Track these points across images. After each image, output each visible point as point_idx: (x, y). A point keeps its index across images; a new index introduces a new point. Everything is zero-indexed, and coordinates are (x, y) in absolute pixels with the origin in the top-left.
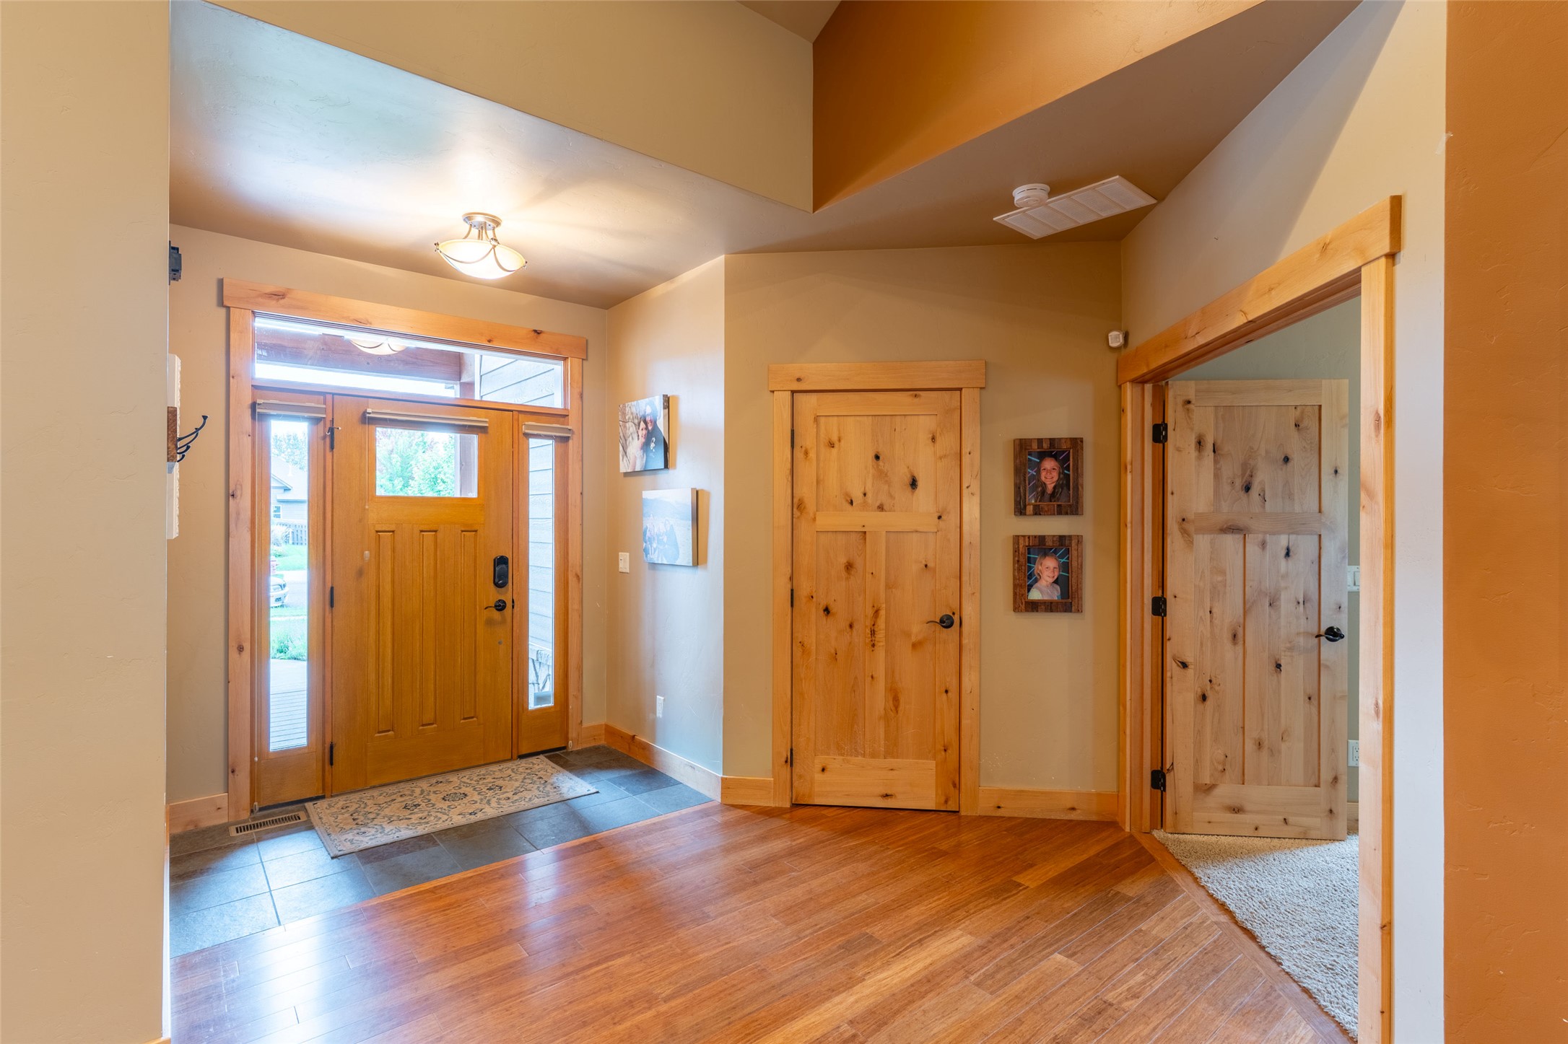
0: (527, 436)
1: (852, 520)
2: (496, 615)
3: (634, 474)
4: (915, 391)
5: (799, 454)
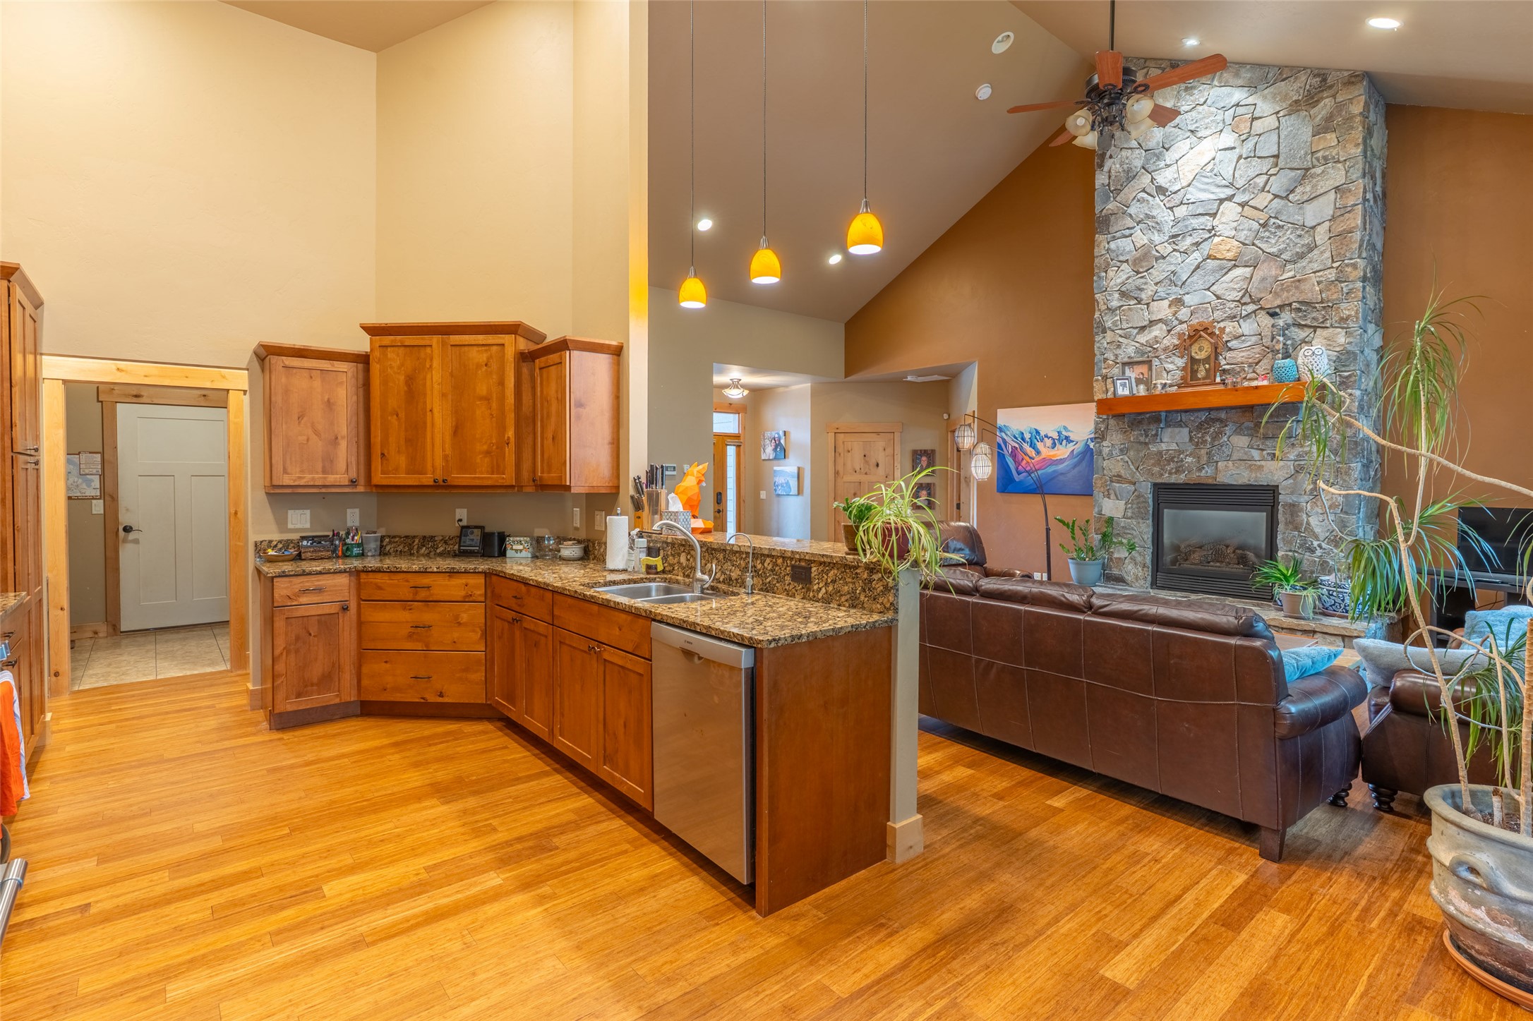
0: (727, 445)
1: (856, 478)
2: (718, 515)
3: (769, 460)
4: (878, 433)
5: (837, 455)
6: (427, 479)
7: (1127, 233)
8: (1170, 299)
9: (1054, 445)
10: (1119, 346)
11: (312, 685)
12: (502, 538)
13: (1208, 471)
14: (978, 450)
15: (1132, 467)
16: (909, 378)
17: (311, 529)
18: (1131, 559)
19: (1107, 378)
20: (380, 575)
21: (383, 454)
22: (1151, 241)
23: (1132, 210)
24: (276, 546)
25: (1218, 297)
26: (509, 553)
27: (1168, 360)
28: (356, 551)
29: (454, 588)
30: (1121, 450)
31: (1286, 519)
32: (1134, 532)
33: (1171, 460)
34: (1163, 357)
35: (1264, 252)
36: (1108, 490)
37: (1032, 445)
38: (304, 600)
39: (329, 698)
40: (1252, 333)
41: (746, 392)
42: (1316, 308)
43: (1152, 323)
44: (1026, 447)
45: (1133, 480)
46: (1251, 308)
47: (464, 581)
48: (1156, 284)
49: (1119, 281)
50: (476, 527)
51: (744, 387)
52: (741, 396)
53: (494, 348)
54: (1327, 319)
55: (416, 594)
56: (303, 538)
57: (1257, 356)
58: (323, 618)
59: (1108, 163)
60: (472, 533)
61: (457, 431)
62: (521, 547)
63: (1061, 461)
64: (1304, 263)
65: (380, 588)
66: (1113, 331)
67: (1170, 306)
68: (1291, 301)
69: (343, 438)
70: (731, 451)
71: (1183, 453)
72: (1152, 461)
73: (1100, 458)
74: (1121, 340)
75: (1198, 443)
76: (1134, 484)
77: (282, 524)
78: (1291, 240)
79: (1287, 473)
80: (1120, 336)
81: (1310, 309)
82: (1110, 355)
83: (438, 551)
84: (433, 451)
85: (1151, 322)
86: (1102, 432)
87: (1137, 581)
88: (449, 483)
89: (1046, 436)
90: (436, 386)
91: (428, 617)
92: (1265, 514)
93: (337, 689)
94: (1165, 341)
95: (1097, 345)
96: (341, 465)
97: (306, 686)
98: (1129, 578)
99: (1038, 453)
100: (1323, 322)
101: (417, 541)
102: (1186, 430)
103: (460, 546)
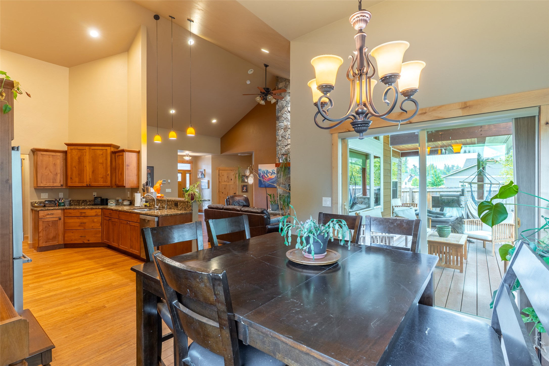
0: (186, 173)
1: (225, 183)
3: (200, 178)
4: (232, 170)
5: (219, 176)
6: (85, 184)
7: (283, 121)
9: (271, 174)
10: (281, 150)
11: (50, 239)
12: (107, 200)
14: (250, 176)
15: (284, 180)
16: (239, 155)
17: (48, 198)
19: (278, 158)
20: (70, 210)
21: (71, 178)
22: (287, 124)
23: (284, 116)
24: (37, 203)
26: (109, 204)
28: (62, 204)
29: (93, 212)
30: (282, 176)
38: (48, 217)
39: (55, 243)
41: (191, 158)
43: (288, 144)
44: (265, 175)
47: (95, 211)
48: (289, 135)
49: (281, 133)
50: (99, 197)
51: (190, 156)
52: (189, 159)
53: (104, 150)
55: (81, 214)
56: (46, 201)
58: (53, 222)
59: (279, 103)
60: (98, 199)
61: (93, 172)
62: (112, 202)
63: (273, 179)
65: (70, 213)
66: (280, 146)
69: (59, 173)
70: (188, 175)
73: (278, 178)
74: (282, 148)
76: (285, 185)
77: (39, 197)
82: (279, 152)
83: (88, 204)
84: (86, 177)
86: (278, 171)
88: (91, 185)
90: (87, 160)
91: (85, 220)
93: (57, 240)
95: (277, 149)
96: (58, 181)
97: (48, 240)
99: (268, 176)
101: (81, 201)
103: (94, 202)
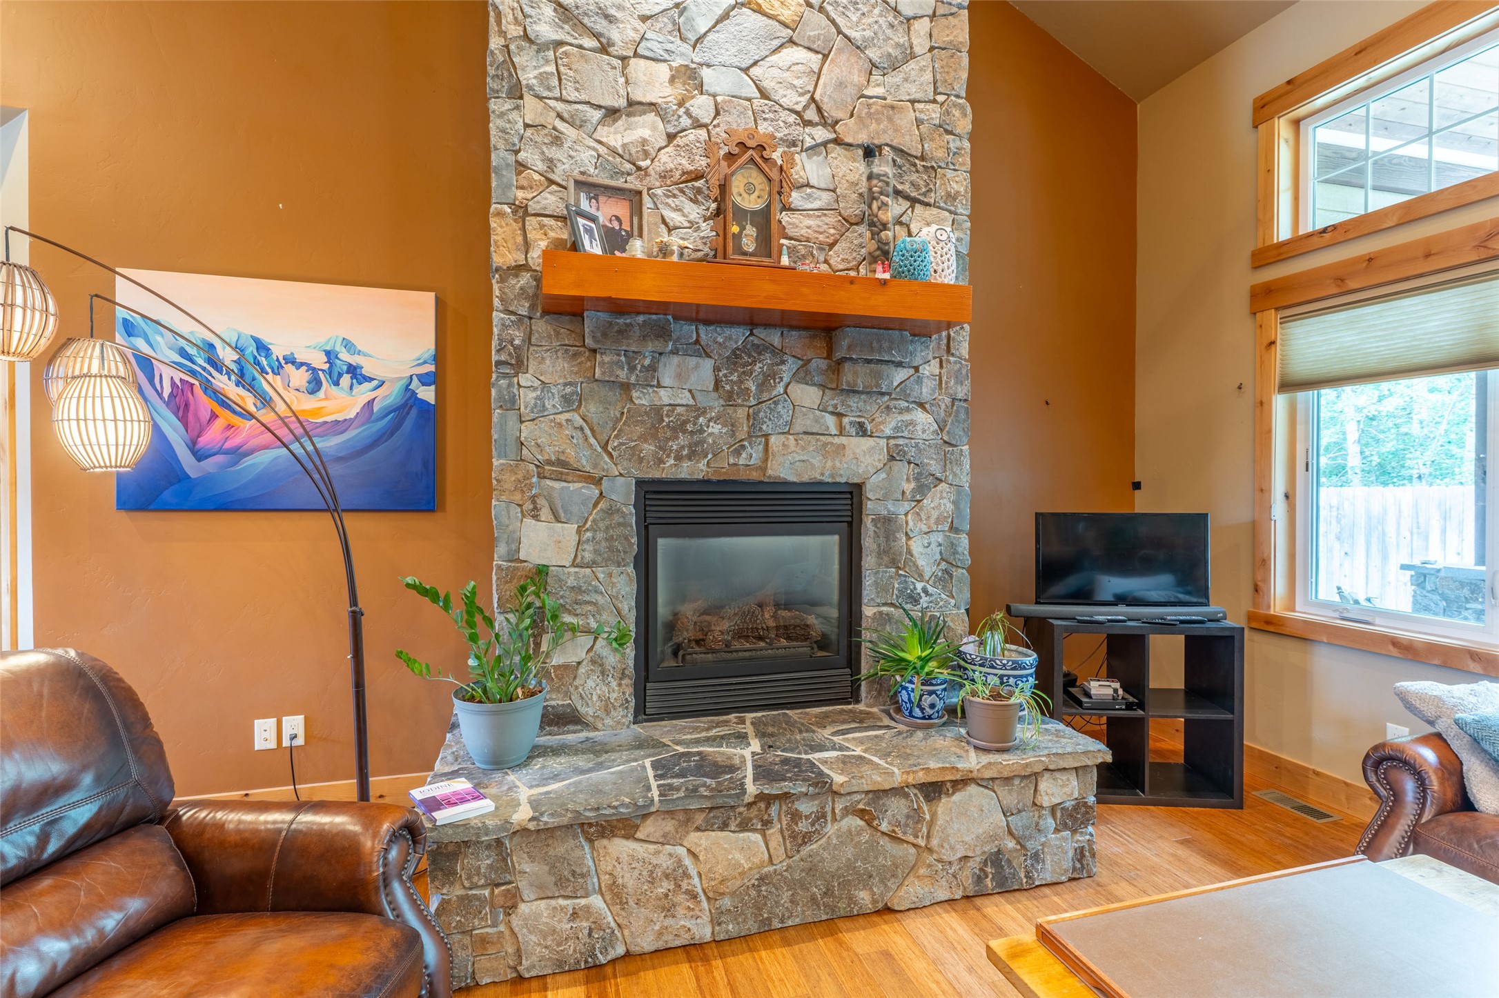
8: (674, 64)
9: (315, 386)
10: (554, 140)
13: (753, 454)
15: (592, 441)
18: (593, 662)
19: (526, 213)
25: (764, 95)
27: (670, 201)
30: (566, 399)
31: (879, 546)
32: (600, 599)
33: (679, 427)
34: (659, 192)
35: (839, 32)
36: (533, 499)
37: (243, 380)
40: (823, 185)
42: (915, 165)
43: (633, 107)
44: (224, 382)
45: (597, 473)
46: (821, 134)
54: (930, 190)
57: (832, 231)
63: (340, 427)
64: (895, 78)
66: (541, 98)
67: (672, 80)
68: (882, 141)
71: (704, 413)
72: (639, 430)
73: (512, 416)
74: (559, 125)
75: (730, 393)
76: (598, 482)
78: (880, 26)
79: (880, 460)
80: (560, 116)
81: (908, 166)
82: (532, 158)
85: (631, 103)
86: (516, 348)
87: (608, 712)
89: (291, 360)
92: (836, 538)
94: (663, 156)
95: (495, 124)
98: (587, 711)
99: (266, 402)
100: (924, 194)
102: (708, 364)
